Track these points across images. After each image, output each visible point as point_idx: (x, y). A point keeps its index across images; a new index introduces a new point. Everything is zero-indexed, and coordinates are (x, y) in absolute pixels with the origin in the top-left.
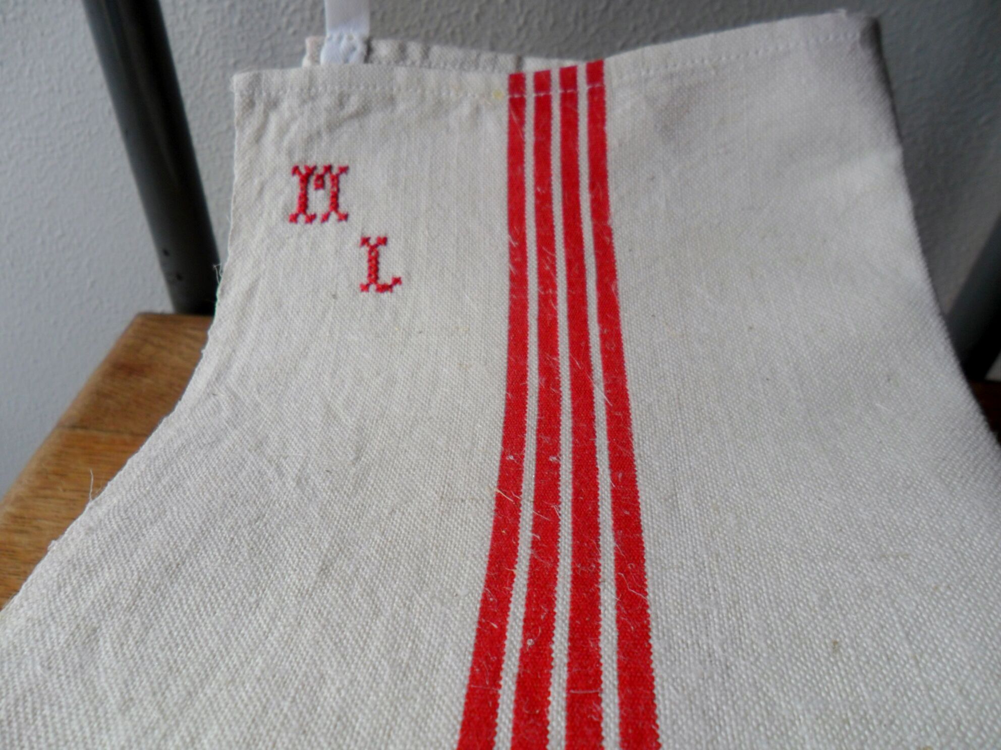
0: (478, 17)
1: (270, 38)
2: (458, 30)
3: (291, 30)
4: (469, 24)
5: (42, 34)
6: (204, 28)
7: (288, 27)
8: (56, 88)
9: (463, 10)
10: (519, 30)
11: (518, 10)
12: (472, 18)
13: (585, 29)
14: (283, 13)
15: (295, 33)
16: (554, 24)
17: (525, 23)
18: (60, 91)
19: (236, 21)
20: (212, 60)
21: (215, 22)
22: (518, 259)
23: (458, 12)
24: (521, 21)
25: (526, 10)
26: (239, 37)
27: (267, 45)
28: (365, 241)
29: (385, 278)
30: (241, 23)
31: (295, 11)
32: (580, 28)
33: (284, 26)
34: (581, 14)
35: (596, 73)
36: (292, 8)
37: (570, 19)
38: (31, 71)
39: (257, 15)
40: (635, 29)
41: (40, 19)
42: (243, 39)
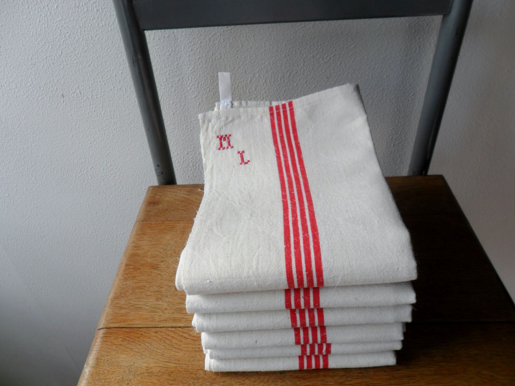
0: (250, 81)
1: (184, 94)
2: (244, 86)
3: (191, 91)
4: (248, 84)
5: (109, 100)
6: (163, 93)
7: (190, 90)
8: (112, 117)
9: (245, 80)
10: (264, 84)
11: (263, 78)
12: (249, 82)
13: (284, 81)
14: (188, 86)
15: (192, 92)
16: (274, 81)
17: (265, 81)
18: (114, 118)
19: (173, 90)
20: (165, 103)
21: (166, 91)
22: (278, 152)
23: (244, 80)
24: (264, 81)
25: (265, 78)
26: (174, 95)
27: (183, 96)
28: (239, 152)
29: (246, 160)
30: (175, 91)
31: (192, 85)
32: (282, 81)
33: (189, 90)
34: (282, 77)
35: (291, 104)
36: (191, 85)
37: (279, 79)
38: (104, 112)
39: (180, 88)
40: (299, 80)
41: (109, 96)
42: (175, 95)
